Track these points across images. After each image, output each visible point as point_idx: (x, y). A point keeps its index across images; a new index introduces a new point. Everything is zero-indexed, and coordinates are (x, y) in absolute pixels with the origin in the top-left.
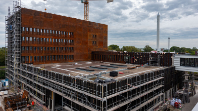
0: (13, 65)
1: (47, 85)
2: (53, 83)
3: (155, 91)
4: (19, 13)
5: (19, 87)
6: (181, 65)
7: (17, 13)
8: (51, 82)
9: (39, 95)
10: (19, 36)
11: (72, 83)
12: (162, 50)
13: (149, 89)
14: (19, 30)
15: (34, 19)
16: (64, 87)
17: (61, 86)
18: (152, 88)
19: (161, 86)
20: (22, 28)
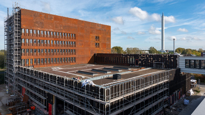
0: (13, 68)
1: (48, 89)
2: (54, 86)
3: (159, 94)
4: (19, 14)
5: (19, 91)
6: (186, 67)
7: (16, 14)
8: (52, 85)
9: (40, 99)
10: (19, 38)
11: (74, 87)
12: (167, 51)
13: (153, 92)
14: (19, 32)
15: (34, 21)
16: (66, 91)
17: (63, 90)
18: (157, 90)
19: (166, 89)
20: (21, 29)
